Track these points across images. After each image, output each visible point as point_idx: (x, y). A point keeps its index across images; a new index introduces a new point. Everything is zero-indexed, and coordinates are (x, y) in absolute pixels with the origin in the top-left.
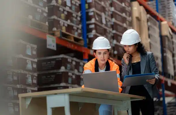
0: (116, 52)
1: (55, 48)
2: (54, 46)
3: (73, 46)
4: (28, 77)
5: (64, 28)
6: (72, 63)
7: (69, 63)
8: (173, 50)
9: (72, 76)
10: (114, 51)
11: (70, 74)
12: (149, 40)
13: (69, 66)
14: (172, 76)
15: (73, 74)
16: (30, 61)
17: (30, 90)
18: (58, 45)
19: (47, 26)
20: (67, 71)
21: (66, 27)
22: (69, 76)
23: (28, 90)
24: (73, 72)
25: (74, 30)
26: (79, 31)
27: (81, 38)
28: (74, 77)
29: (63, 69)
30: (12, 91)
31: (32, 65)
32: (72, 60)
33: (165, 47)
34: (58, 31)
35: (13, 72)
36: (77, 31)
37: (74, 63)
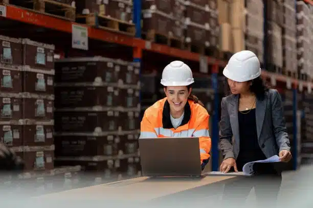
0: (188, 40)
1: (85, 47)
2: (84, 44)
3: (116, 38)
4: (37, 103)
5: (102, 8)
6: (113, 69)
7: (108, 69)
8: (284, 22)
9: (113, 93)
10: (186, 37)
11: (110, 89)
12: (245, 12)
13: (108, 75)
14: (279, 68)
15: (115, 88)
16: (43, 75)
17: (41, 125)
18: (91, 41)
19: (73, 9)
20: (106, 84)
21: (105, 4)
22: (108, 93)
23: (37, 127)
24: (115, 85)
25: (119, 8)
26: (129, 10)
27: (131, 22)
28: (116, 93)
29: (98, 82)
30: (11, 132)
31: (46, 82)
32: (115, 65)
33: (270, 20)
34: (92, 16)
35: (12, 99)
36: (125, 10)
37: (117, 69)
